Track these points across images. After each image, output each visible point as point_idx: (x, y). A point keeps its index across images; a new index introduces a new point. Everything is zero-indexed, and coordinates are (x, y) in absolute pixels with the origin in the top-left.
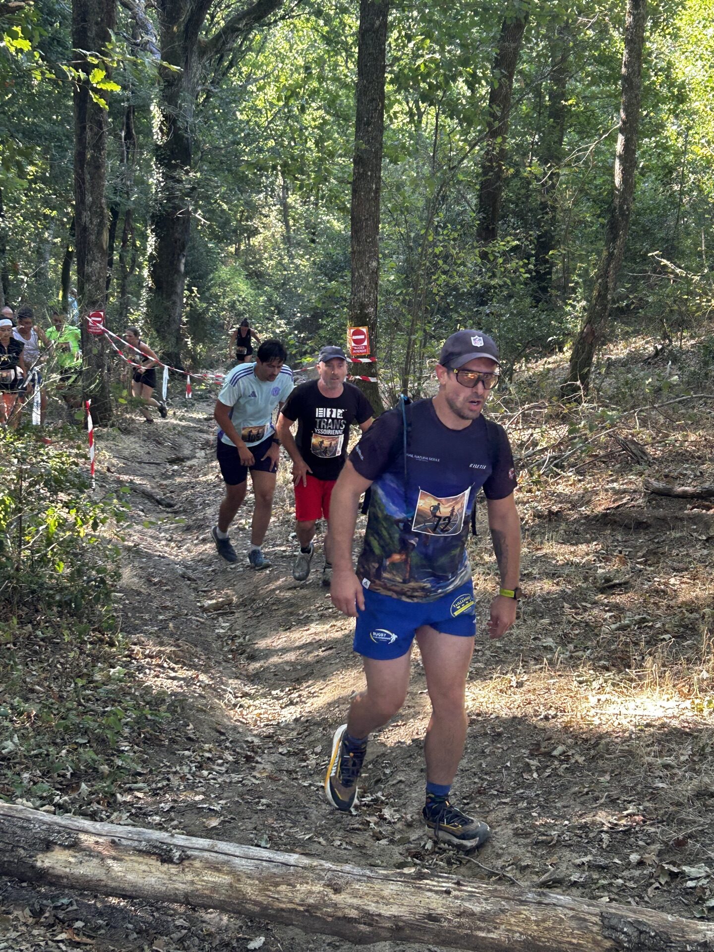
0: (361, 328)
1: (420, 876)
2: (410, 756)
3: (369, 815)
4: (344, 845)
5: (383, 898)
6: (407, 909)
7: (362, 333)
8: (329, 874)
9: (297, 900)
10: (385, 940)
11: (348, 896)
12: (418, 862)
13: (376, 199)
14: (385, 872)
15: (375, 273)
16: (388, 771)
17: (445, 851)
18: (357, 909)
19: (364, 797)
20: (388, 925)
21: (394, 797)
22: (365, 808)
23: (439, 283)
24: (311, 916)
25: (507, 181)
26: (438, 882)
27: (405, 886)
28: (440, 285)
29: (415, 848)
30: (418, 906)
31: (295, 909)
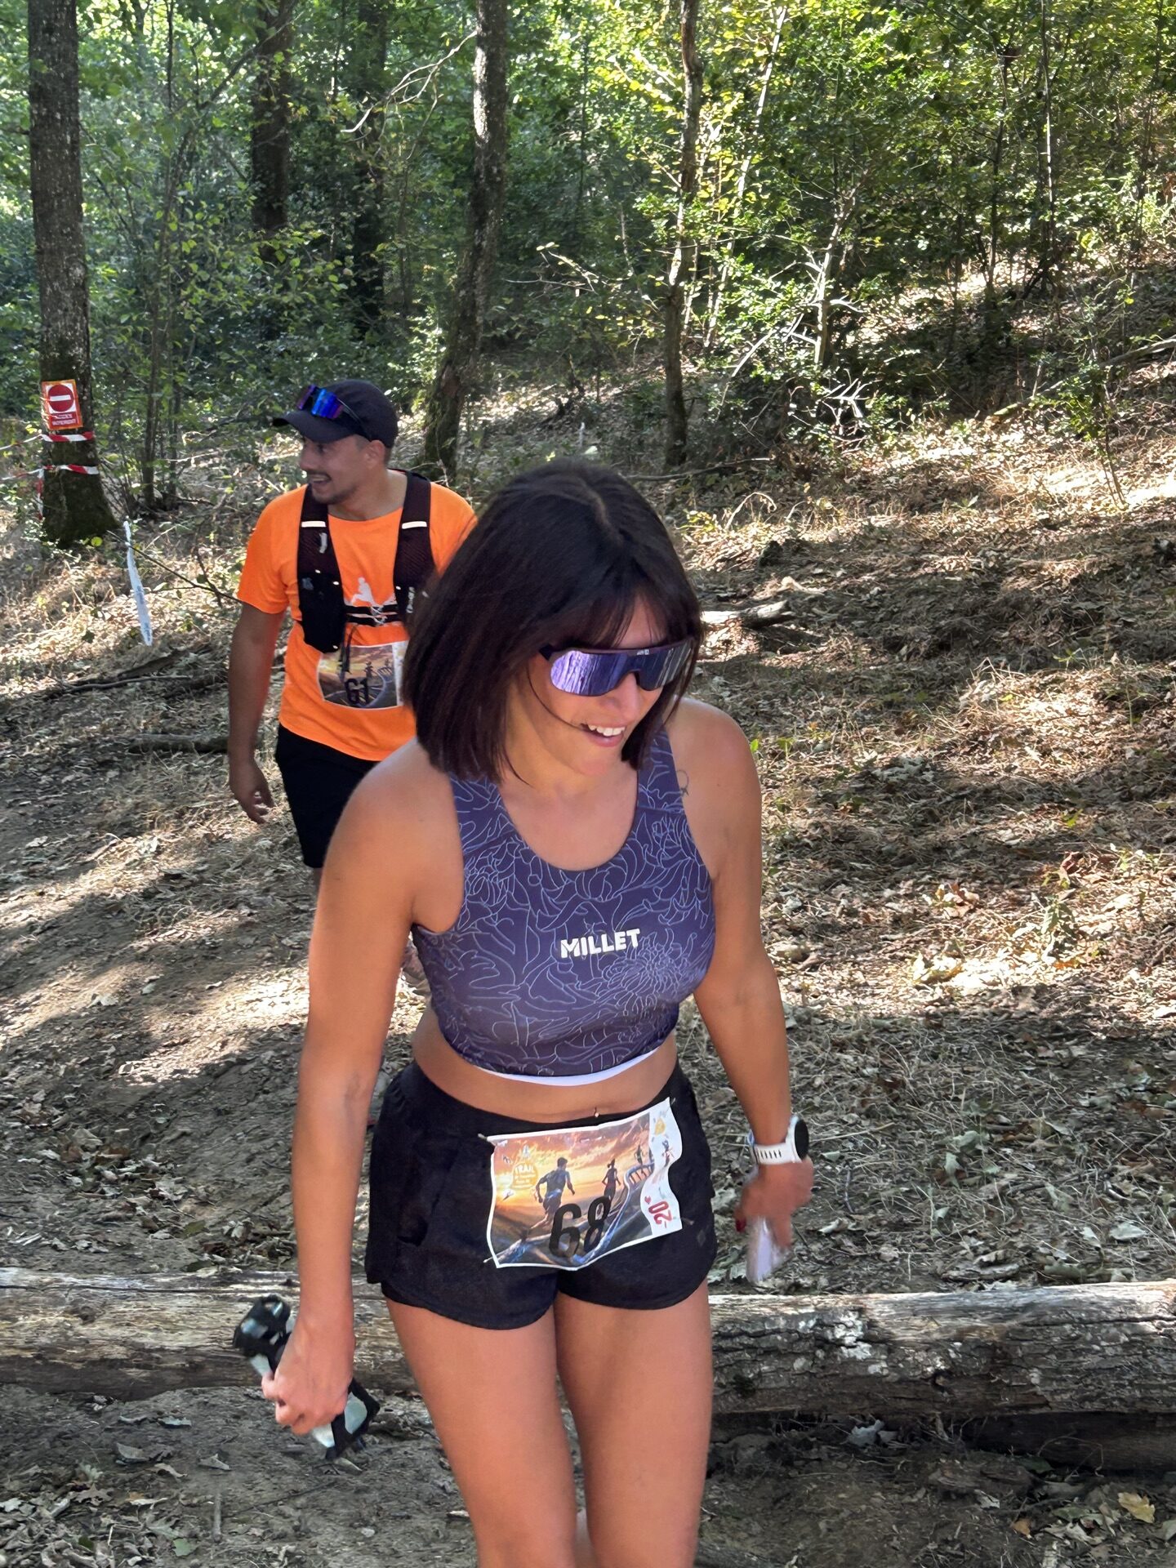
0: (65, 383)
1: (226, 1279)
2: (198, 1092)
3: (135, 1194)
4: (95, 1247)
5: (166, 1321)
6: (207, 1333)
7: (66, 391)
8: (73, 1295)
9: (20, 1343)
10: (173, 1388)
11: (106, 1326)
12: (220, 1259)
13: (74, 159)
14: (167, 1280)
15: (82, 286)
16: (161, 1120)
17: (264, 1237)
18: (123, 1344)
19: (122, 1166)
20: (178, 1363)
21: (174, 1161)
22: (127, 1184)
23: (193, 301)
24: (46, 1363)
25: (297, 128)
26: (257, 1285)
27: (202, 1299)
28: (196, 307)
29: (213, 1238)
30: (224, 1327)
31: (18, 1357)
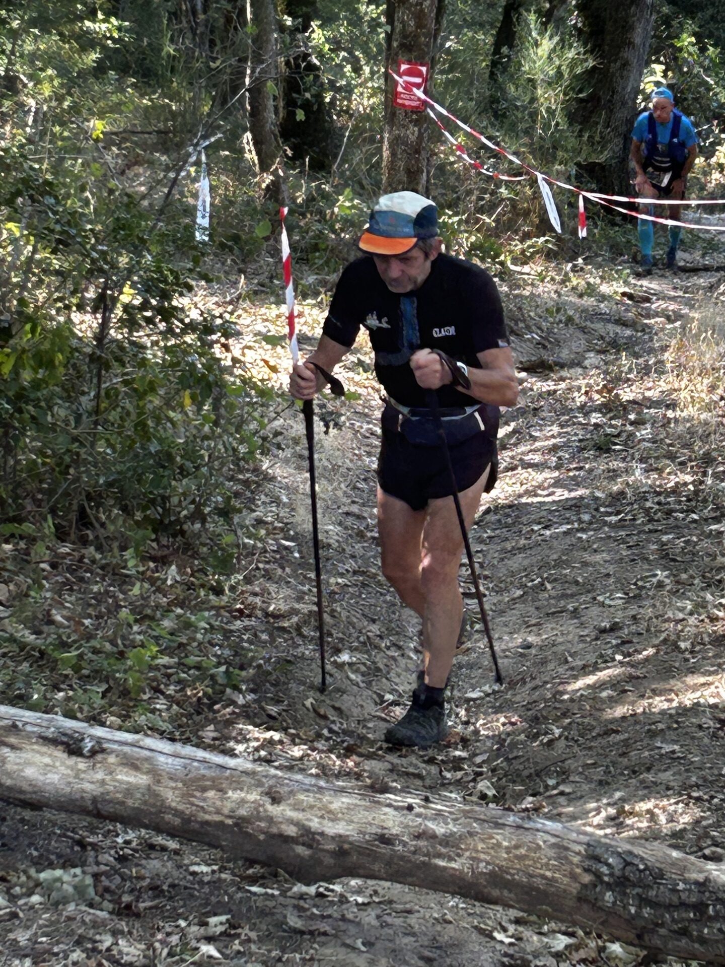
1: (385, 789)
5: (330, 812)
6: (357, 826)
8: (271, 783)
9: (226, 811)
11: (287, 808)
14: (344, 784)
18: (297, 824)
20: (331, 847)
24: (241, 832)
26: (402, 797)
27: (361, 800)
30: (371, 824)
31: (222, 822)
